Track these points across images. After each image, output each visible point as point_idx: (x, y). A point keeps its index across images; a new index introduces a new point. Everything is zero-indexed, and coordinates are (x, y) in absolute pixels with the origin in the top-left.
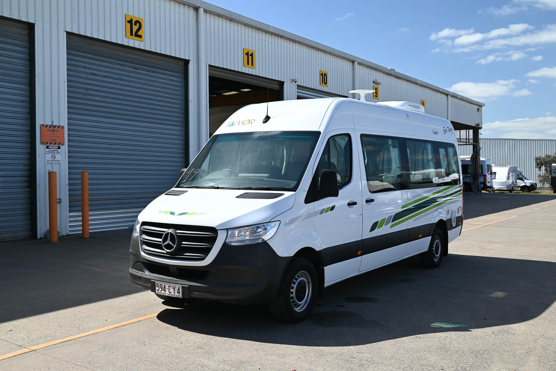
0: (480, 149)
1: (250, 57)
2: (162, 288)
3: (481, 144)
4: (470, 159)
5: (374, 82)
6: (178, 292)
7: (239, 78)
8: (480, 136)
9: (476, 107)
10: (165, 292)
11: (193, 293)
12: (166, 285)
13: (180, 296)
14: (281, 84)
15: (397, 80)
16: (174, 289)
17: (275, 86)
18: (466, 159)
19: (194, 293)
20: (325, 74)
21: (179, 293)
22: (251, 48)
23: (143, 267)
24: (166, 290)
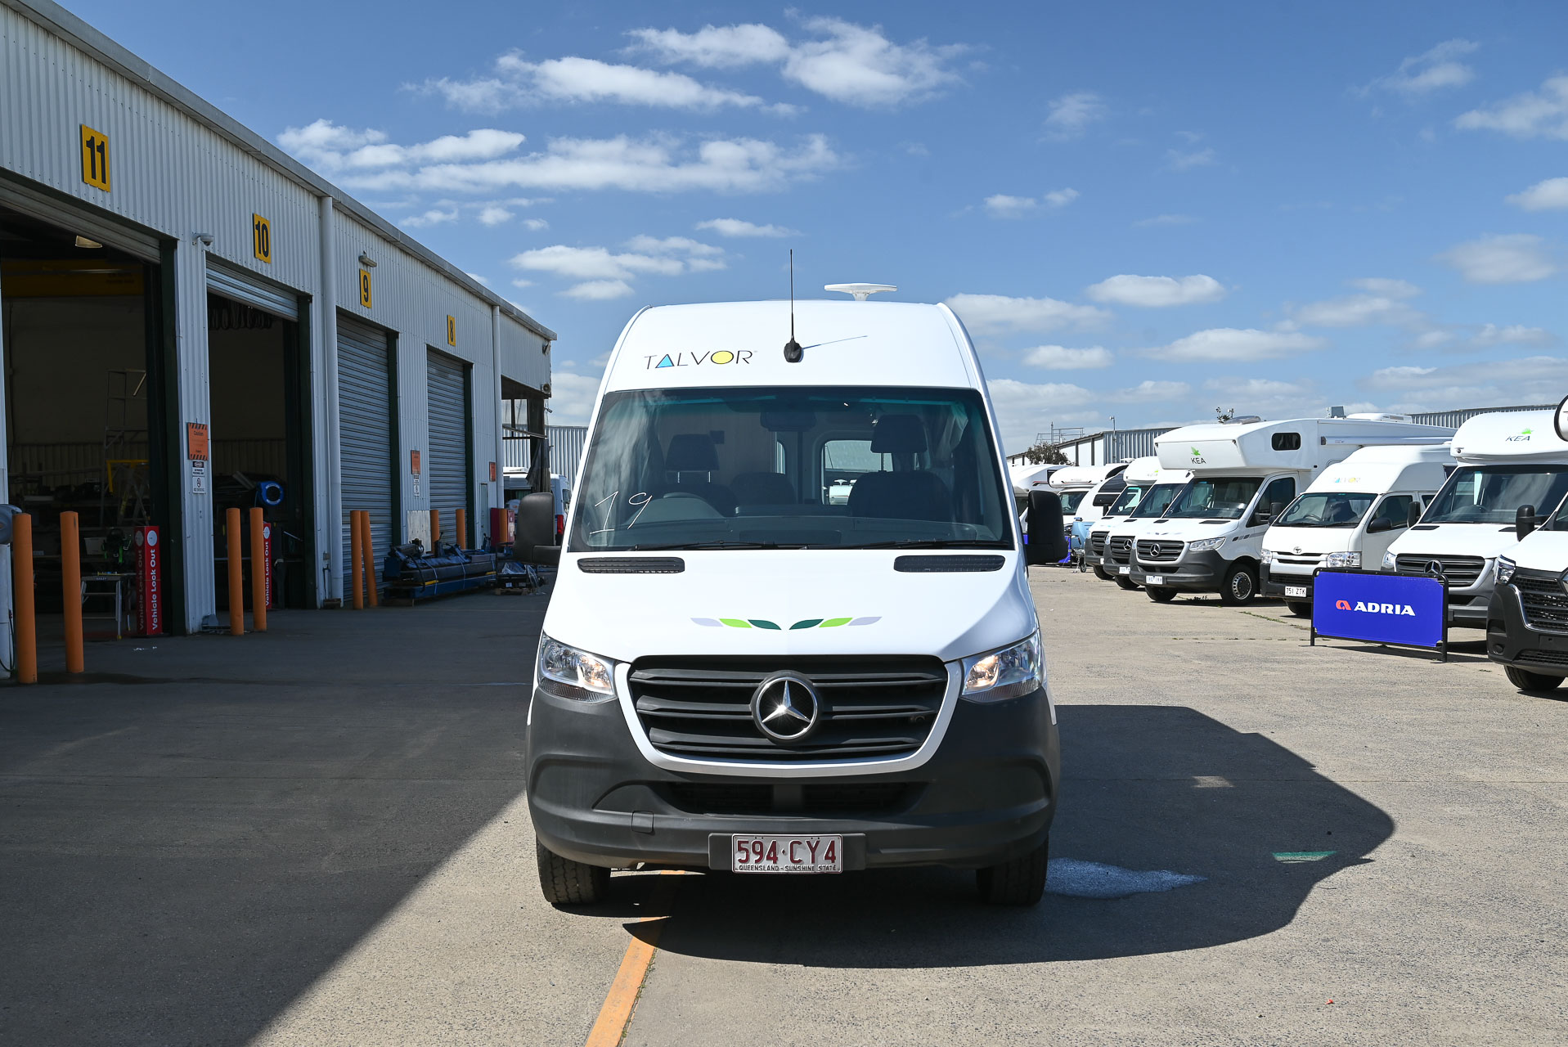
0: (549, 448)
1: (98, 155)
2: (761, 853)
3: (551, 438)
4: (525, 476)
5: (361, 259)
6: (827, 857)
7: (67, 217)
8: (550, 420)
9: (540, 342)
10: (775, 862)
11: (880, 852)
12: (779, 843)
13: (838, 866)
14: (168, 245)
15: (403, 256)
16: (813, 850)
17: (149, 249)
18: (512, 476)
19: (883, 851)
20: (264, 227)
21: (833, 859)
22: (100, 128)
23: (655, 800)
24: (780, 856)
